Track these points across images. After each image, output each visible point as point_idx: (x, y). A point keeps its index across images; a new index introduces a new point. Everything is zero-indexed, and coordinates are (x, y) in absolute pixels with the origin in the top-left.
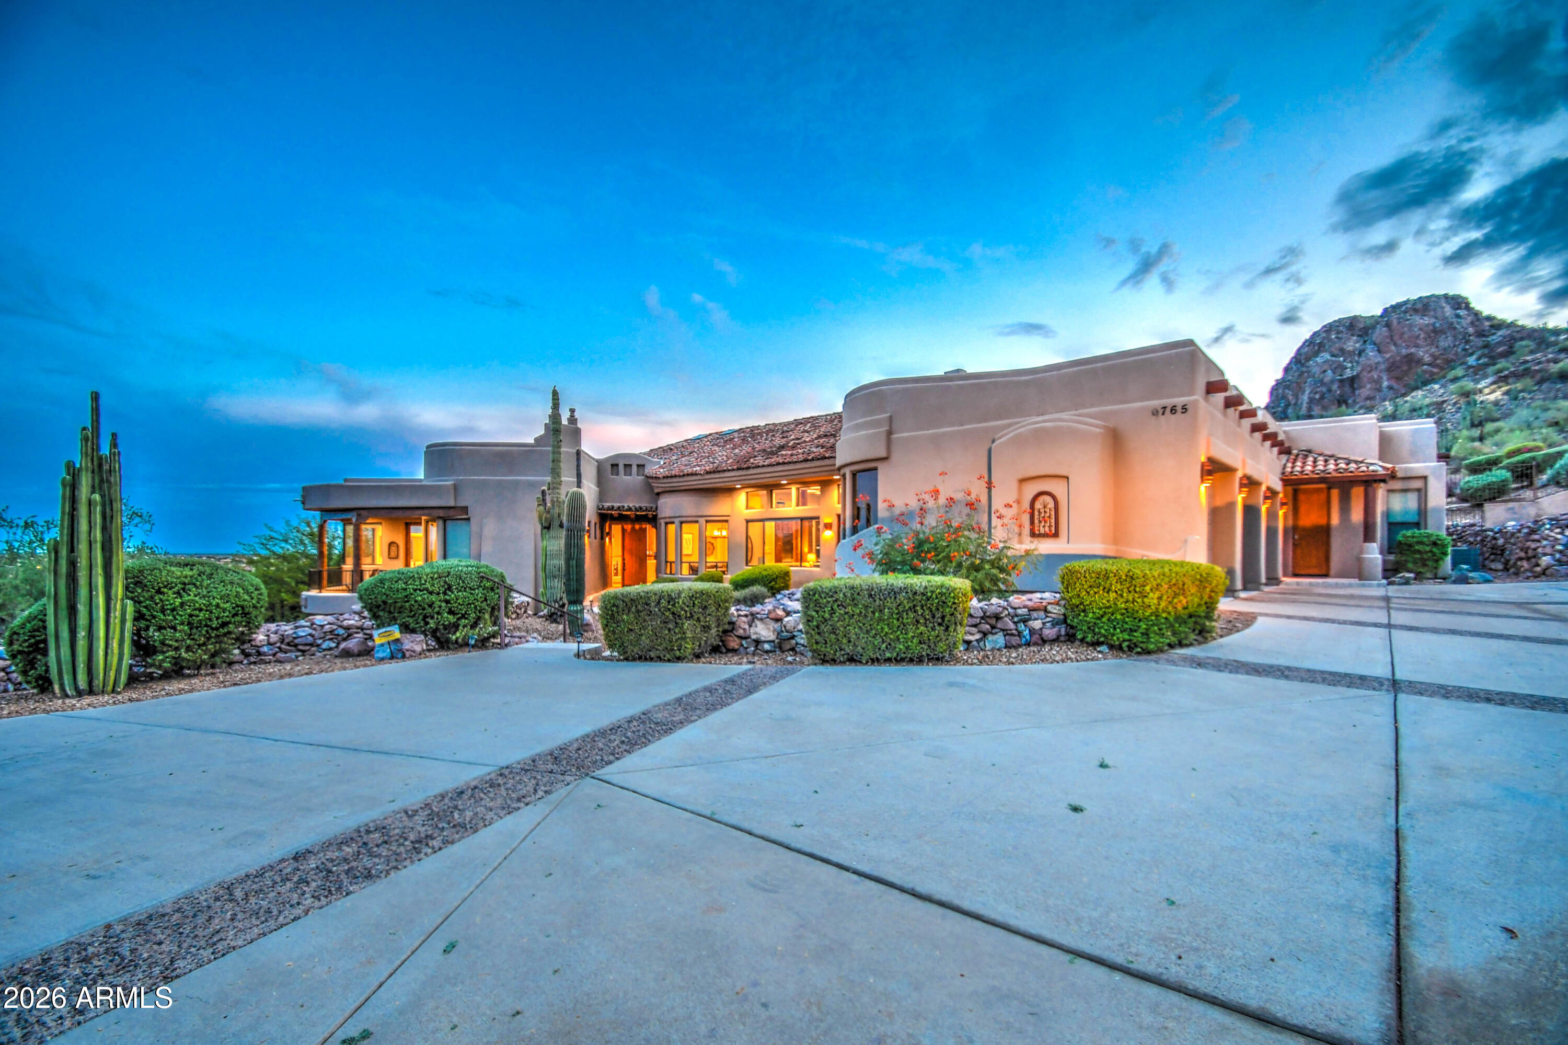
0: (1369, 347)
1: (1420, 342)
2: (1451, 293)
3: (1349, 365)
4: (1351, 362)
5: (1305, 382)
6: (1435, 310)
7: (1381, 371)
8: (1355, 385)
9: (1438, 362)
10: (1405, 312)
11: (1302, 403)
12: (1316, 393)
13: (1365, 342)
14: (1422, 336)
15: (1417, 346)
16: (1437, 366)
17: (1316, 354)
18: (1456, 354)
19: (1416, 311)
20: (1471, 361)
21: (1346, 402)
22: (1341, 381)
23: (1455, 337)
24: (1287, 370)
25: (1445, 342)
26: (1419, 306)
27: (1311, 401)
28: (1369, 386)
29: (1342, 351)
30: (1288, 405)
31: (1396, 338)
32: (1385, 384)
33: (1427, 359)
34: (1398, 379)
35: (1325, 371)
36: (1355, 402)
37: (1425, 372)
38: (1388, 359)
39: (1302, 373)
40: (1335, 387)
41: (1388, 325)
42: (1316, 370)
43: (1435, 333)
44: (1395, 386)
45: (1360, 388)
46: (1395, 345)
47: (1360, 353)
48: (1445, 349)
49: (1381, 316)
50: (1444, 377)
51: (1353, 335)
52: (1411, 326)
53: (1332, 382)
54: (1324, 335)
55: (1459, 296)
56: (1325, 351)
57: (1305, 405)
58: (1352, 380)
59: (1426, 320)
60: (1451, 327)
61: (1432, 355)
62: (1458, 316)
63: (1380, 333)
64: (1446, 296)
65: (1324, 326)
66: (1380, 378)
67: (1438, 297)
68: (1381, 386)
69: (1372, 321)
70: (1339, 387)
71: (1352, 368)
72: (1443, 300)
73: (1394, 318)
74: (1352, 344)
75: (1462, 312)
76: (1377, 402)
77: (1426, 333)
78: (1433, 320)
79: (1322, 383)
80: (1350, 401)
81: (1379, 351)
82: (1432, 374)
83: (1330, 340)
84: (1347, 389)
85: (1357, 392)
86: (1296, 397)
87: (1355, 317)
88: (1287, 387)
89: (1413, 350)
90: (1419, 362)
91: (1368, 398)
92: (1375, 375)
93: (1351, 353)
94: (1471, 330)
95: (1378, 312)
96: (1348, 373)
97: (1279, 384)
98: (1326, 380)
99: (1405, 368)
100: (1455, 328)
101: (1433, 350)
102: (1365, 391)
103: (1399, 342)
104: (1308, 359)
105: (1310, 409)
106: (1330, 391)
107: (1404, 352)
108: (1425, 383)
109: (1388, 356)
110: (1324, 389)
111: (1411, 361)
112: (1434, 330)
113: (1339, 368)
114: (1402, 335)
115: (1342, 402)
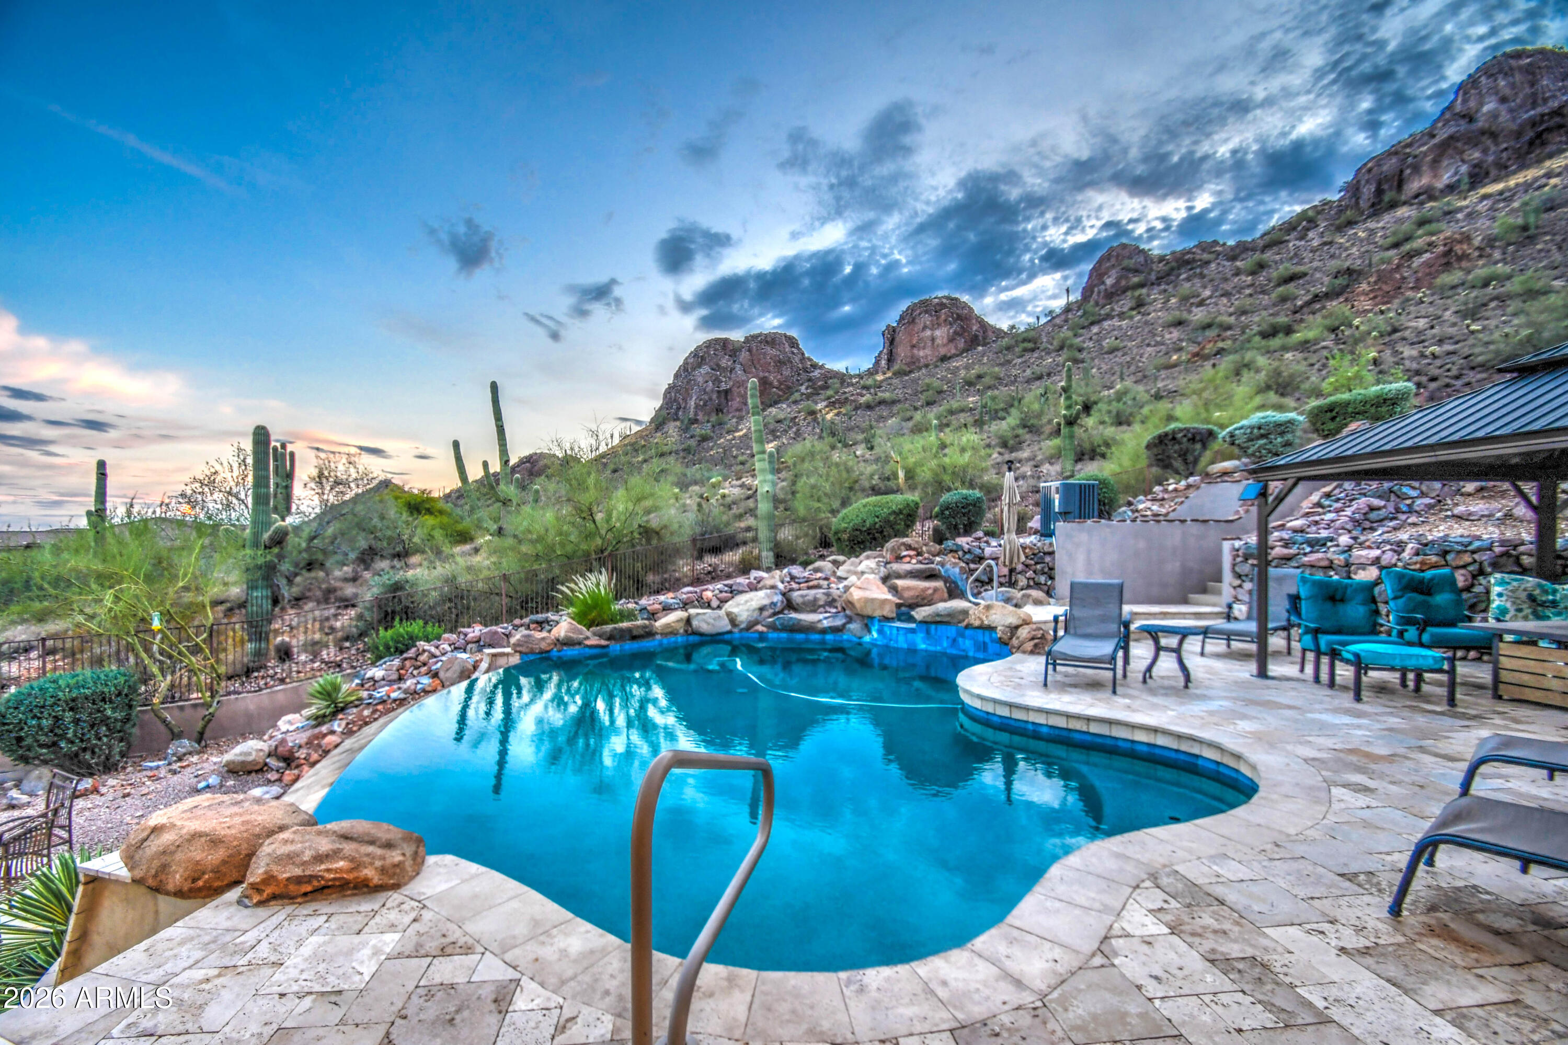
0: (738, 367)
1: (771, 368)
2: (788, 334)
3: (724, 380)
4: (725, 377)
5: (692, 390)
6: (779, 345)
8: (729, 397)
9: (782, 386)
10: (760, 343)
11: (690, 408)
12: (701, 400)
13: (734, 362)
14: (772, 364)
15: (769, 372)
16: (781, 390)
18: (794, 383)
19: (767, 342)
20: (803, 389)
21: (722, 411)
22: (719, 392)
23: (792, 369)
24: (677, 376)
25: (787, 372)
26: (769, 339)
27: (697, 406)
28: (738, 400)
29: (718, 365)
30: (679, 408)
31: (755, 362)
33: (776, 383)
35: (707, 382)
36: (728, 412)
37: (775, 393)
39: (689, 381)
40: (714, 396)
41: (750, 350)
42: (700, 380)
43: (780, 364)
45: (732, 400)
46: (755, 367)
47: (731, 370)
48: (787, 377)
49: (745, 344)
50: (787, 399)
51: (725, 354)
52: (765, 354)
53: (712, 391)
54: (705, 350)
55: (793, 339)
56: (706, 364)
57: (692, 409)
58: (727, 392)
59: (774, 352)
60: (790, 361)
61: (778, 381)
62: (793, 353)
63: (744, 356)
64: (785, 336)
66: (746, 393)
67: (780, 336)
68: (747, 399)
69: (740, 346)
70: (718, 397)
71: (726, 382)
72: (783, 338)
73: (754, 345)
74: (725, 362)
75: (795, 351)
76: (744, 413)
77: (775, 362)
78: (778, 353)
79: (705, 393)
80: (725, 411)
81: (744, 371)
82: (780, 396)
83: (709, 355)
84: (723, 400)
85: (730, 404)
86: (685, 400)
87: (727, 339)
88: (678, 391)
89: (767, 374)
90: (771, 384)
91: (737, 410)
92: (743, 390)
93: (725, 369)
94: (800, 366)
95: (742, 340)
96: (723, 386)
97: (671, 388)
98: (707, 389)
99: (762, 387)
100: (792, 362)
101: (779, 377)
102: (735, 403)
103: (758, 366)
104: (694, 369)
105: (696, 414)
106: (711, 399)
107: (762, 374)
108: (776, 403)
109: (751, 375)
110: (706, 397)
111: (766, 382)
112: (779, 362)
113: (717, 381)
114: (759, 360)
115: (719, 410)
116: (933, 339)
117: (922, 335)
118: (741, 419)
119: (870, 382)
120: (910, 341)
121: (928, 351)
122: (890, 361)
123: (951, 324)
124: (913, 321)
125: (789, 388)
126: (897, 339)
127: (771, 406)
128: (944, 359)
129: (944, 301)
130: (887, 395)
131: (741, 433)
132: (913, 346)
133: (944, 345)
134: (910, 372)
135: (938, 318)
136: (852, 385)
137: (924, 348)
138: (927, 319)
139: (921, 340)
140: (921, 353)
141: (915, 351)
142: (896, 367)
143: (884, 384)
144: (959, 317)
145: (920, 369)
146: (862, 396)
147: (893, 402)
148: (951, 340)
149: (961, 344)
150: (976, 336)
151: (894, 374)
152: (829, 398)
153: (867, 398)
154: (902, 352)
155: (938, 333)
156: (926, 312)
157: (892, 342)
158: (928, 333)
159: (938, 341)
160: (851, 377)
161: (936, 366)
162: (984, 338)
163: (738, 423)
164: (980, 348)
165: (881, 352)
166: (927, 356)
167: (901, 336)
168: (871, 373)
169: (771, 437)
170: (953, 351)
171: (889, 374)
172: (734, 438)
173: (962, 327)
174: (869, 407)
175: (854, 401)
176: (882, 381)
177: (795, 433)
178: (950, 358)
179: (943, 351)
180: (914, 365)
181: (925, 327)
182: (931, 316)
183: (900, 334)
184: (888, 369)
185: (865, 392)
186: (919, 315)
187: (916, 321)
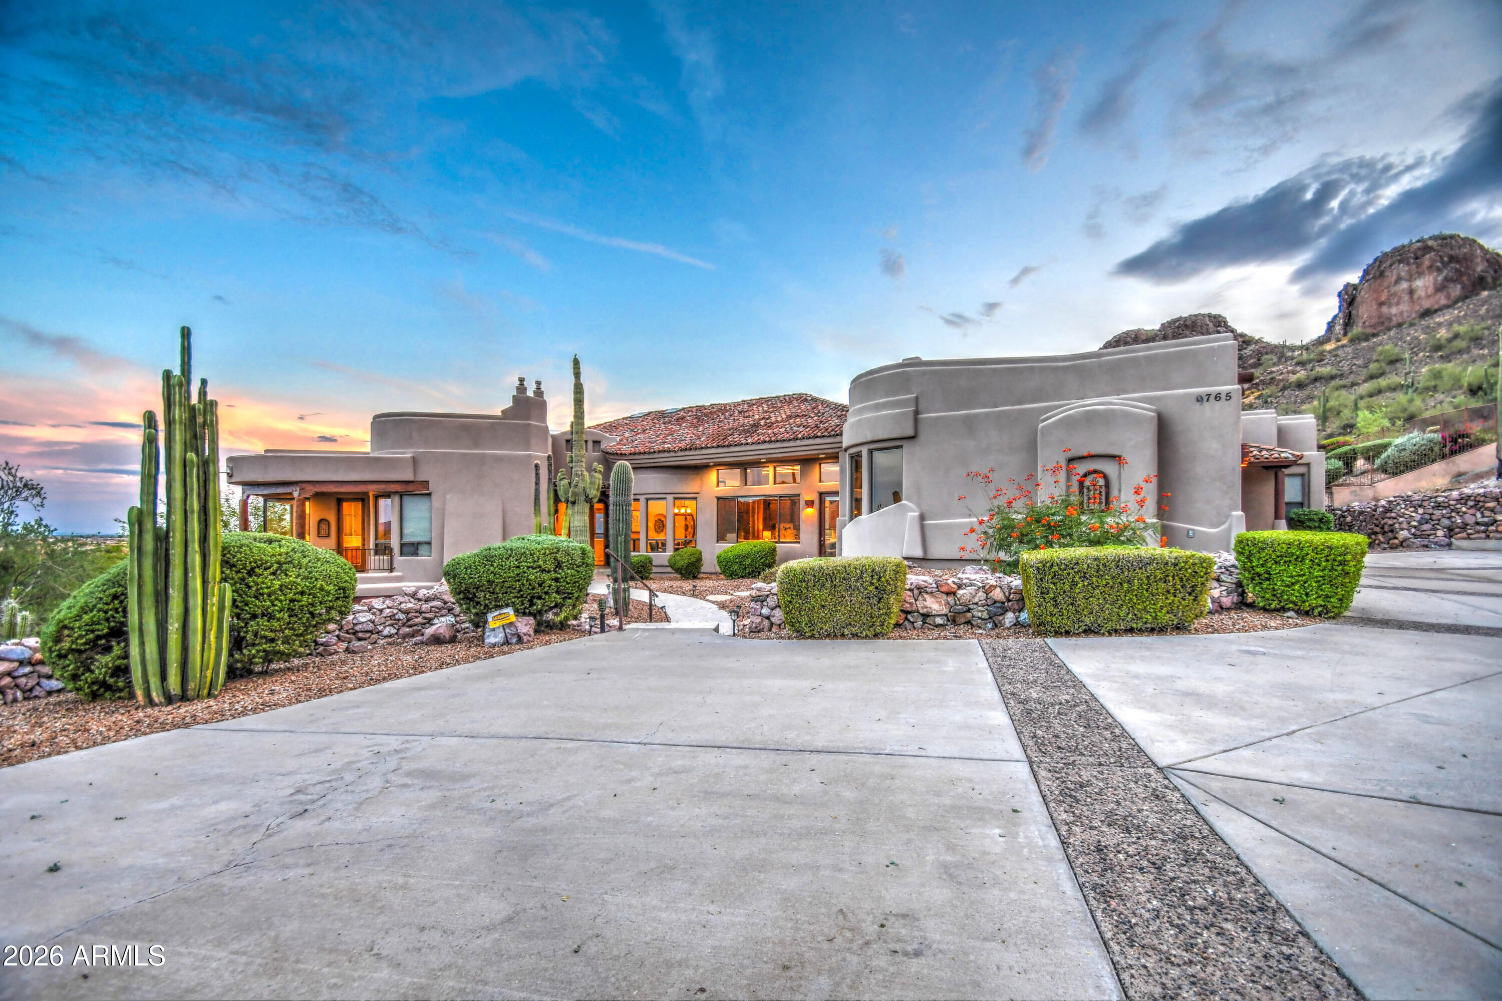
2: (1213, 313)
6: (1201, 326)
10: (1179, 327)
19: (1186, 326)
26: (1188, 323)
55: (1220, 316)
64: (1209, 316)
65: (1115, 337)
67: (1203, 315)
69: (1153, 333)
72: (1207, 319)
73: (1170, 330)
75: (1222, 330)
87: (1139, 330)
95: (1157, 326)
116: (1411, 292)
117: (1393, 290)
119: (1314, 354)
121: (1404, 307)
122: (1347, 325)
123: (1439, 269)
124: (1382, 274)
126: (1358, 299)
128: (1428, 313)
132: (1381, 304)
133: (1429, 297)
134: (1376, 335)
135: (1420, 265)
136: (1289, 360)
137: (1398, 304)
138: (1403, 270)
139: (1395, 294)
140: (1394, 310)
141: (1385, 309)
142: (1356, 330)
143: (1328, 356)
145: (1389, 329)
146: (1296, 373)
148: (1440, 289)
149: (1456, 291)
150: (1483, 276)
151: (1352, 341)
153: (1300, 375)
154: (1365, 312)
155: (1419, 283)
156: (1400, 261)
157: (1351, 302)
158: (1404, 285)
159: (1420, 293)
160: (1293, 349)
164: (1487, 291)
165: (1335, 317)
166: (1401, 313)
167: (1363, 295)
168: (1321, 341)
170: (1442, 302)
171: (1348, 340)
173: (1460, 270)
176: (1329, 352)
178: (1438, 311)
179: (1425, 304)
180: (1383, 325)
181: (1399, 280)
182: (1408, 264)
183: (1363, 293)
184: (1345, 334)
185: (1298, 368)
186: (1391, 265)
187: (1386, 274)
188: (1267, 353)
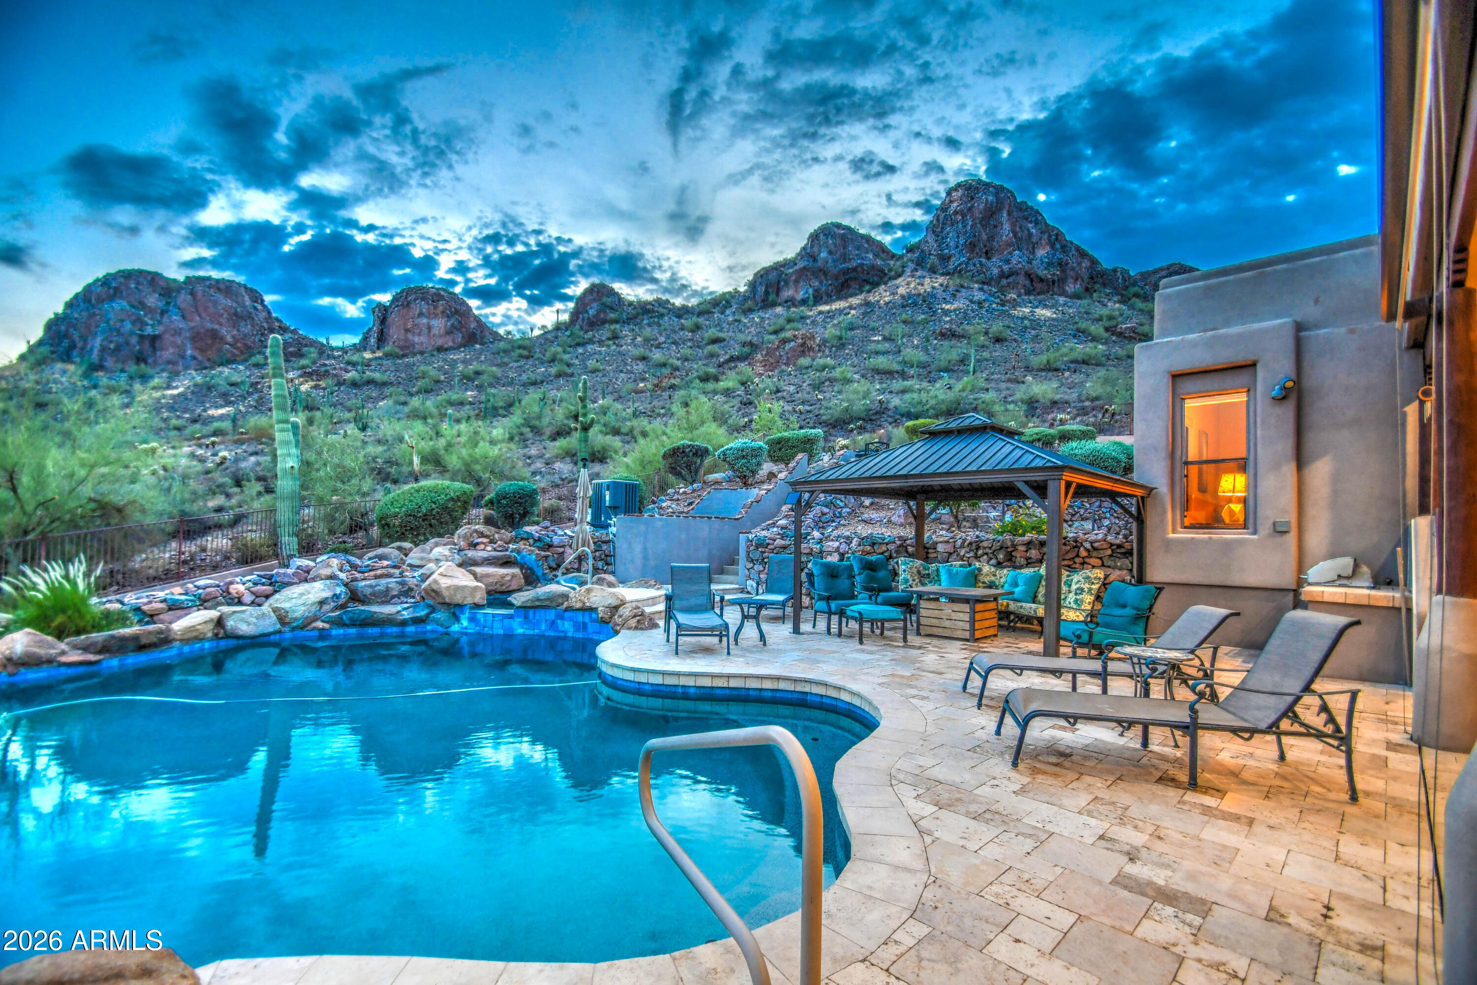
0: (173, 310)
1: (224, 321)
2: (249, 286)
3: (150, 322)
4: (152, 319)
5: (97, 326)
6: (237, 296)
7: (185, 338)
8: (157, 345)
9: (239, 345)
10: (210, 287)
11: (92, 349)
12: (111, 342)
13: (168, 303)
14: (225, 316)
15: (221, 324)
16: (237, 348)
17: (111, 298)
18: (254, 342)
19: (219, 289)
21: (144, 360)
22: (140, 336)
23: (253, 326)
25: (245, 328)
26: (222, 286)
27: (104, 349)
28: (171, 350)
29: (142, 305)
30: (71, 347)
31: (201, 309)
32: (189, 352)
33: (229, 339)
34: (202, 350)
35: (122, 321)
36: (156, 363)
37: (227, 350)
38: (193, 328)
39: (94, 315)
40: (133, 340)
41: (192, 293)
42: (112, 316)
43: (236, 317)
44: (200, 358)
45: (162, 349)
46: (200, 316)
47: (163, 313)
48: (245, 335)
49: (185, 283)
50: (246, 360)
51: (154, 292)
52: (214, 303)
53: (131, 333)
54: (122, 280)
55: (255, 291)
56: (121, 298)
57: (96, 351)
58: (154, 339)
59: (229, 303)
60: (250, 316)
61: (233, 337)
62: (255, 308)
63: (184, 299)
64: (245, 287)
66: (184, 344)
67: (239, 285)
68: (185, 352)
69: (177, 285)
70: (139, 343)
71: (153, 326)
72: (243, 290)
73: (199, 289)
74: (153, 300)
75: (259, 307)
76: (180, 368)
77: (229, 314)
78: (235, 305)
79: (118, 333)
80: (150, 361)
81: (183, 317)
82: (234, 355)
83: (128, 288)
84: (147, 346)
85: (158, 353)
88: (71, 325)
89: (217, 327)
90: (222, 339)
91: (169, 362)
92: (179, 341)
93: (150, 311)
94: (265, 325)
95: (181, 278)
96: (149, 330)
98: (122, 330)
99: (209, 342)
100: (253, 319)
101: (235, 332)
102: (168, 353)
103: (204, 315)
104: (101, 301)
106: (127, 343)
107: (209, 325)
108: (229, 362)
109: (192, 324)
110: (121, 340)
111: (214, 335)
112: (236, 314)
113: (139, 322)
114: (206, 308)
115: (140, 359)
116: (429, 328)
117: (417, 321)
118: (175, 374)
119: (355, 358)
120: (405, 324)
121: (423, 339)
122: (382, 339)
123: (448, 316)
124: (409, 303)
125: (248, 347)
126: (389, 320)
127: (221, 364)
128: (440, 349)
129: (442, 293)
130: (377, 376)
131: (175, 392)
132: (407, 331)
133: (441, 336)
134: (404, 356)
135: (435, 308)
136: (334, 358)
137: (419, 335)
138: (424, 307)
139: (417, 326)
140: (416, 339)
141: (410, 336)
142: (388, 348)
143: (374, 363)
144: (457, 312)
145: (414, 354)
146: (347, 371)
147: (385, 384)
148: (449, 333)
149: (459, 338)
150: (474, 334)
151: (385, 355)
152: (303, 367)
153: (352, 375)
154: (395, 333)
155: (434, 323)
156: (423, 299)
157: (383, 321)
158: (425, 320)
159: (435, 331)
160: (333, 349)
161: (433, 355)
162: (483, 337)
163: (171, 379)
164: (478, 346)
165: (370, 330)
166: (422, 343)
167: (393, 318)
168: (356, 348)
169: (220, 401)
170: (450, 344)
171: (379, 354)
172: (164, 397)
173: (460, 322)
174: (354, 384)
175: (336, 375)
176: (370, 360)
177: (257, 401)
178: (446, 350)
179: (440, 342)
180: (407, 350)
181: (421, 314)
182: (428, 303)
183: (393, 316)
184: (378, 348)
185: (350, 368)
186: (415, 300)
187: (412, 305)
188: (306, 346)
